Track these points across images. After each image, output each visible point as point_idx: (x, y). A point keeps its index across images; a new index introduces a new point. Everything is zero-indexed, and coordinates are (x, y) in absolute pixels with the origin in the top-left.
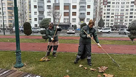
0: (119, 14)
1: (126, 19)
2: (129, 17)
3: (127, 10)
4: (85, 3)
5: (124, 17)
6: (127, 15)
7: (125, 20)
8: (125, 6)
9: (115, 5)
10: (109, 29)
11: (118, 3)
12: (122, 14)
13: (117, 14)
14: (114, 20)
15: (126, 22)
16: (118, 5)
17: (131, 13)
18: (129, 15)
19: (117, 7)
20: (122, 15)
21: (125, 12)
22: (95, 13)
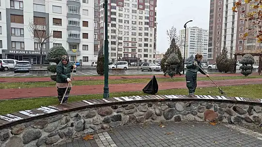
0: (130, 40)
1: (140, 48)
2: (143, 45)
3: (140, 34)
4: (79, 17)
5: (137, 45)
6: (140, 43)
7: (139, 50)
8: (138, 28)
9: (123, 24)
10: (125, 63)
11: (126, 22)
12: (133, 40)
13: (126, 40)
14: (123, 48)
15: (139, 53)
16: (128, 25)
17: (146, 40)
18: (143, 42)
19: (126, 28)
20: (134, 42)
21: (137, 37)
22: (97, 35)
